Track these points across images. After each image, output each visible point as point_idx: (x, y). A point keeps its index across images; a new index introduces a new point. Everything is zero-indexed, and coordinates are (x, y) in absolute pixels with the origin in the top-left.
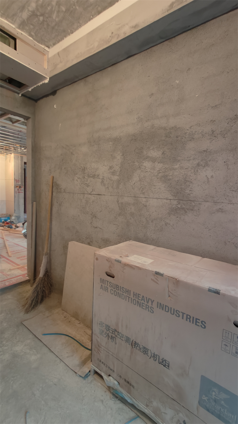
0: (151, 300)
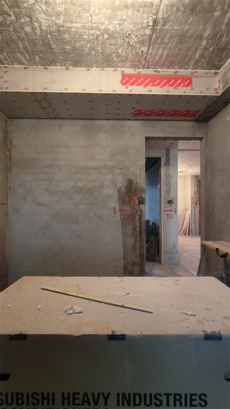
0: (103, 394)
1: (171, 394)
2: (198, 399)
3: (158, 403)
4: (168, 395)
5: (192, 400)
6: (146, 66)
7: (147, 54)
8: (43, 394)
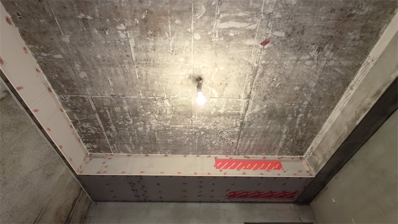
6: (237, 153)
7: (237, 144)
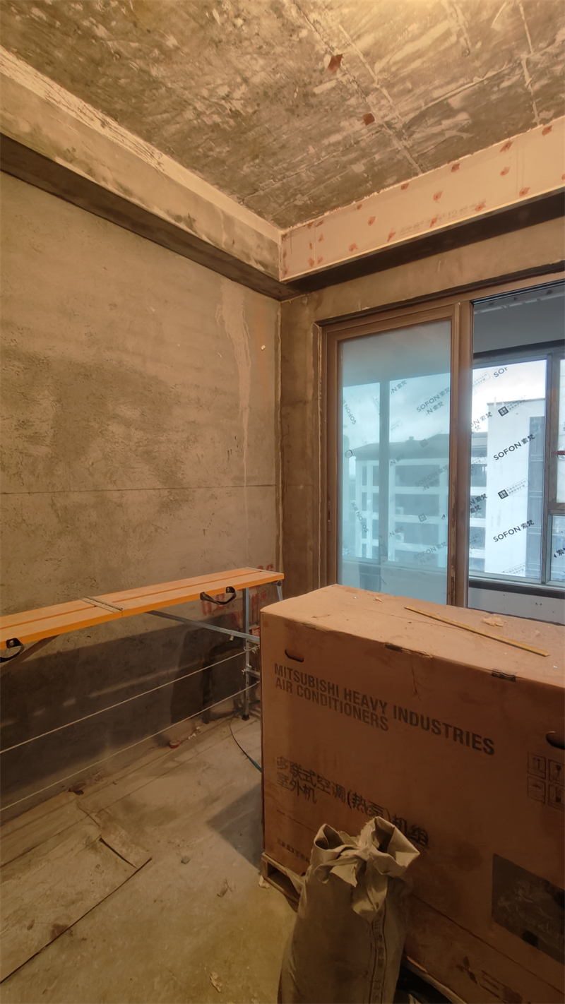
1: (450, 726)
2: (482, 743)
3: (436, 731)
4: (447, 726)
5: (474, 741)
8: (329, 683)
